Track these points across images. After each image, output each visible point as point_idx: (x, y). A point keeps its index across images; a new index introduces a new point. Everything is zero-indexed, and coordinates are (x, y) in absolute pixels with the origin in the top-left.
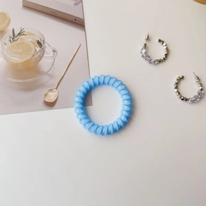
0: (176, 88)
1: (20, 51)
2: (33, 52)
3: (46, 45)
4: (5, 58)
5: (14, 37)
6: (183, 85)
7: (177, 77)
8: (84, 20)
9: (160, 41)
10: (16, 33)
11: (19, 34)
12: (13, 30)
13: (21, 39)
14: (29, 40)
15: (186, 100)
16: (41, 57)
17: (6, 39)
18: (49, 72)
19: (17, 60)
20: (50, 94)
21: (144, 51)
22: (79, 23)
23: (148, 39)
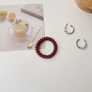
0: (77, 43)
1: (20, 27)
2: (24, 28)
3: (29, 26)
4: (14, 30)
5: (17, 22)
6: (79, 42)
7: (77, 39)
8: (43, 17)
9: (71, 26)
10: (18, 21)
11: (19, 21)
12: (17, 20)
13: (20, 23)
14: (23, 24)
15: (80, 48)
16: (27, 30)
17: (14, 23)
18: (30, 36)
19: (18, 31)
20: (30, 44)
21: (65, 30)
22: (41, 18)
23: (67, 25)
